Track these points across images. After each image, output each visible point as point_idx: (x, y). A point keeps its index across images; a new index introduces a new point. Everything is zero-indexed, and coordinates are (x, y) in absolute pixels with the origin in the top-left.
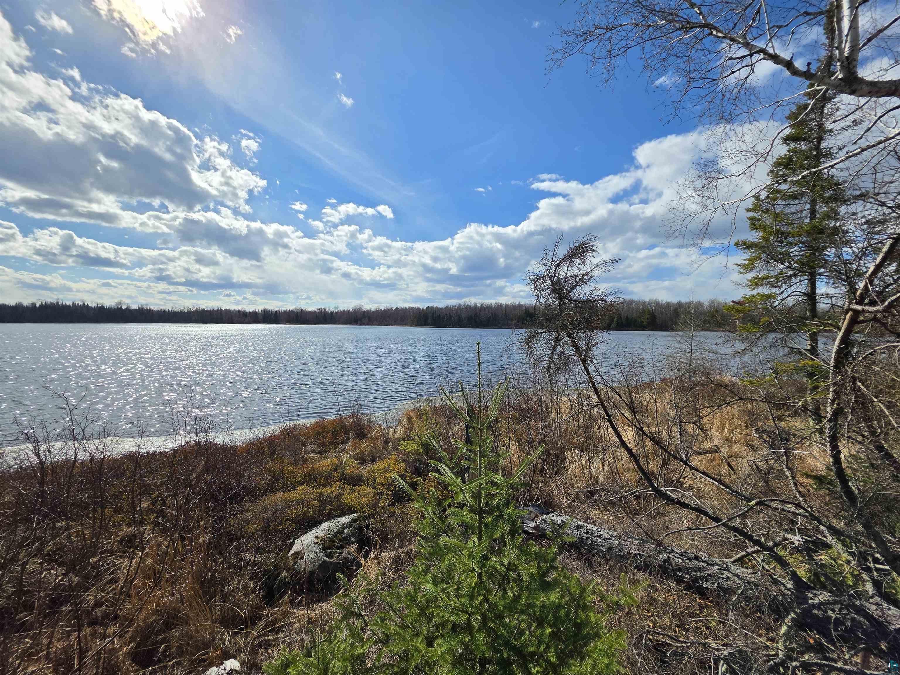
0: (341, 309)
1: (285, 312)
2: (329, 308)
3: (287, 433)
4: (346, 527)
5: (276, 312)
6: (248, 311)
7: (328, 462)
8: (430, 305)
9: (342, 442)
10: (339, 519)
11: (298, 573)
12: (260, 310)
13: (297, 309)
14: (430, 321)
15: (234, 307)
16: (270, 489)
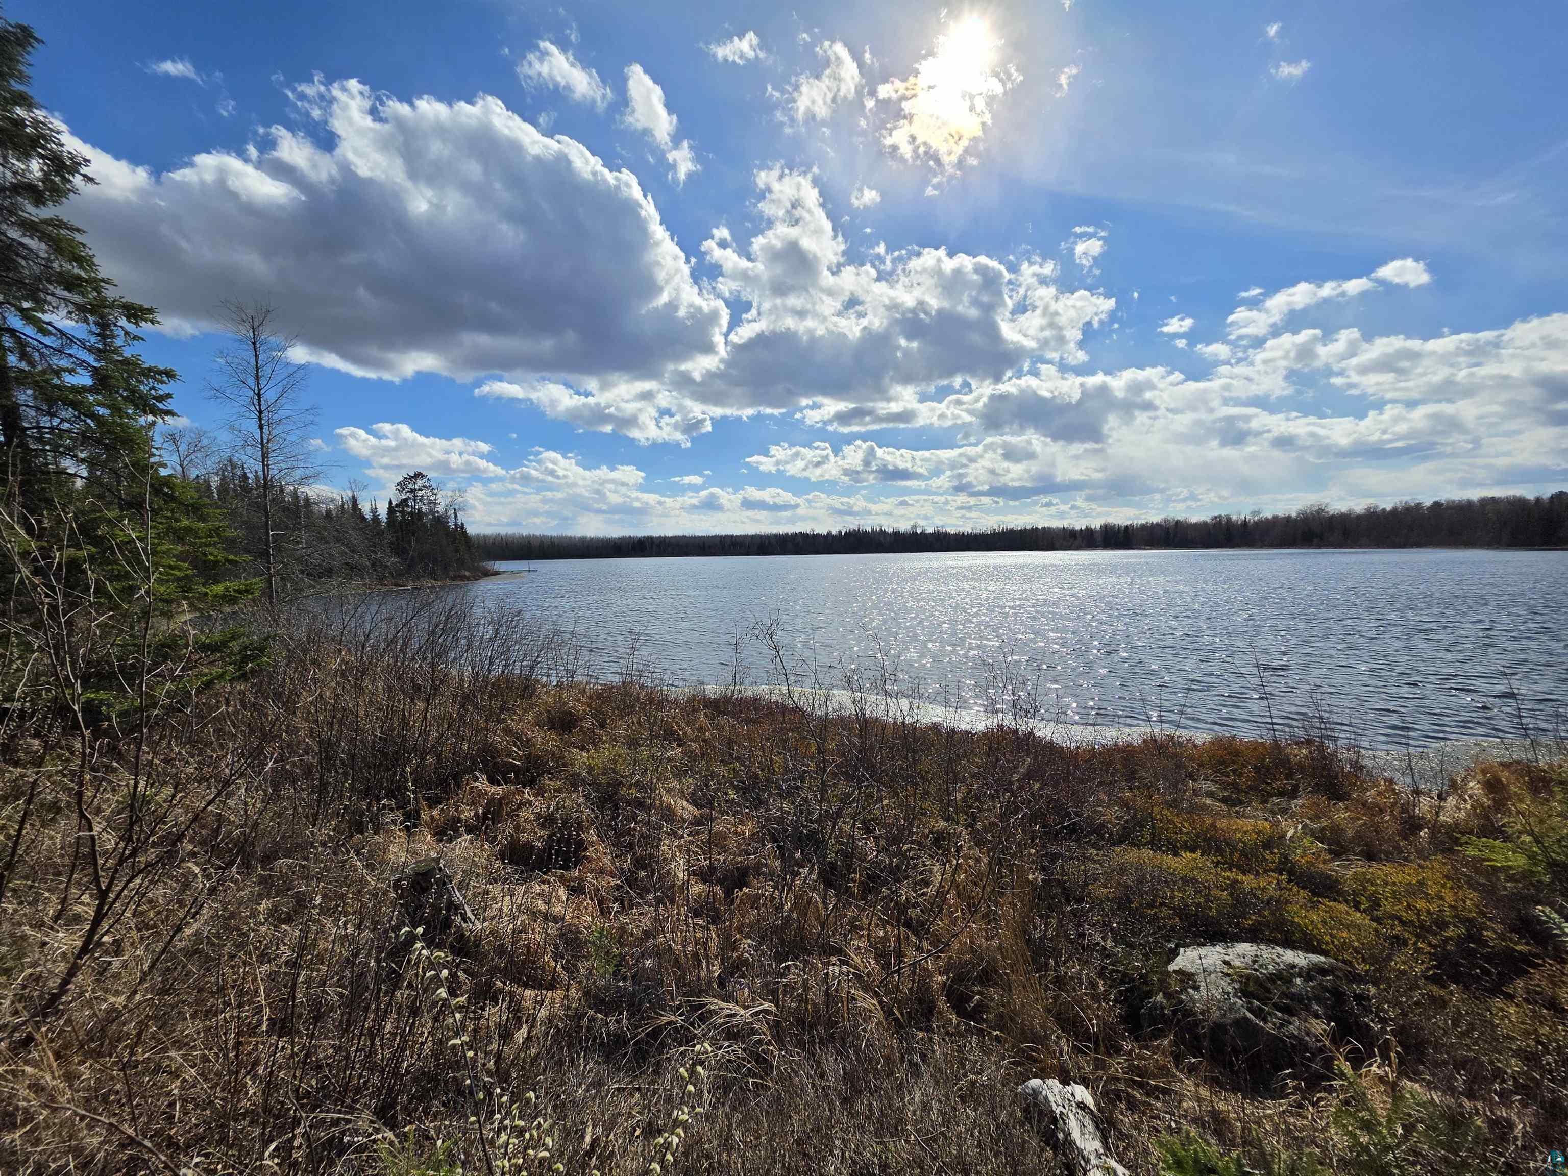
0: (1268, 514)
1: (1144, 527)
3: (1154, 746)
4: (1300, 976)
5: (1126, 527)
6: (1077, 528)
7: (1247, 824)
9: (1281, 794)
10: (1279, 950)
11: (1189, 1013)
12: (1098, 527)
13: (1166, 521)
15: (1056, 524)
16: (1125, 837)
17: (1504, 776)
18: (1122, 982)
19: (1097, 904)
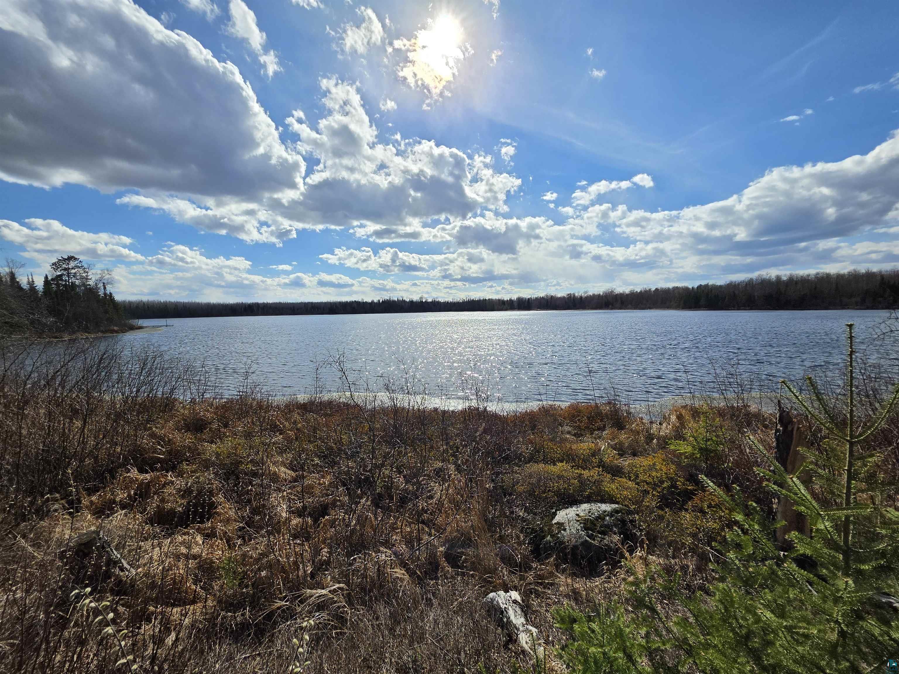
0: (591, 293)
1: (536, 298)
2: (579, 292)
3: (544, 411)
4: (608, 515)
5: (529, 299)
6: (505, 299)
7: (584, 446)
8: (703, 283)
9: (599, 429)
10: (599, 504)
11: (563, 543)
12: (515, 298)
13: (547, 296)
14: (703, 302)
15: (495, 297)
16: (532, 459)
17: (683, 412)
18: (532, 533)
19: (519, 495)
